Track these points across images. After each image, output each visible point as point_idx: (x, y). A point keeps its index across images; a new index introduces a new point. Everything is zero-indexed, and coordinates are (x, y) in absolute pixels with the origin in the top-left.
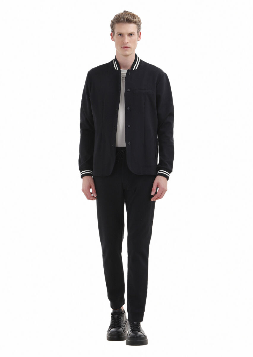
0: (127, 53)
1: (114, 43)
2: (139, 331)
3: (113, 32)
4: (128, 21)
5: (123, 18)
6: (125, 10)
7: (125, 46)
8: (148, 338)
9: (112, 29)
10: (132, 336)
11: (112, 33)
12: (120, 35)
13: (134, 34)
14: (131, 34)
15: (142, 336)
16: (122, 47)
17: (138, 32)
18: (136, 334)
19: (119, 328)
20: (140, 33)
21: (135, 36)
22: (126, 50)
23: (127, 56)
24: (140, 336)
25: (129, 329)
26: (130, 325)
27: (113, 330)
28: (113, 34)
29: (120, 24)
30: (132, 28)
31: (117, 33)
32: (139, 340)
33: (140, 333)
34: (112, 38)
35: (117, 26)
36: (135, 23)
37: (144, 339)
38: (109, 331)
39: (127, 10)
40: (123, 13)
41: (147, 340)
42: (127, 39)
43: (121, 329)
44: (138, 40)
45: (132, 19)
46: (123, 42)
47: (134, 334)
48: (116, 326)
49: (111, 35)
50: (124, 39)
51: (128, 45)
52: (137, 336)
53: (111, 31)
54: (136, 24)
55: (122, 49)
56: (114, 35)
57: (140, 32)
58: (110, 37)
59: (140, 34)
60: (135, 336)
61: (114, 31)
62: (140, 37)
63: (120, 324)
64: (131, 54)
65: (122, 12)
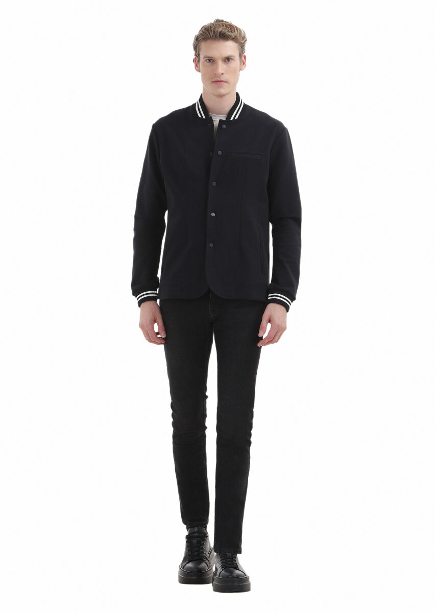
0: (223, 91)
1: (199, 74)
2: (237, 568)
3: (197, 55)
4: (223, 37)
5: (214, 32)
6: (217, 18)
7: (219, 79)
8: (250, 580)
9: (196, 52)
10: (223, 576)
11: (195, 58)
12: (210, 60)
13: (233, 58)
14: (228, 59)
15: (241, 576)
16: (214, 80)
17: (240, 56)
18: (232, 573)
19: (200, 563)
20: (245, 57)
21: (236, 63)
22: (219, 87)
23: (221, 96)
24: (238, 576)
25: (219, 566)
26: (221, 557)
27: (190, 565)
28: (197, 61)
29: (209, 42)
30: (229, 48)
31: (205, 57)
32: (236, 584)
33: (237, 572)
34: (196, 66)
35: (203, 45)
36: (235, 39)
37: (245, 582)
38: (183, 566)
39: (220, 19)
40: (213, 24)
41: (249, 584)
42: (221, 67)
43: (204, 565)
44: (241, 70)
45: (230, 34)
46: (215, 72)
47: (227, 574)
48: (196, 558)
49: (194, 61)
50: (217, 68)
51: (223, 78)
52: (233, 577)
53: (194, 54)
54: (236, 42)
55: (213, 83)
56: (199, 61)
57: (243, 55)
58: (193, 65)
59: (243, 59)
60: (230, 577)
61: (199, 55)
62: (244, 64)
63: (202, 555)
64: (229, 93)
65: (213, 22)
